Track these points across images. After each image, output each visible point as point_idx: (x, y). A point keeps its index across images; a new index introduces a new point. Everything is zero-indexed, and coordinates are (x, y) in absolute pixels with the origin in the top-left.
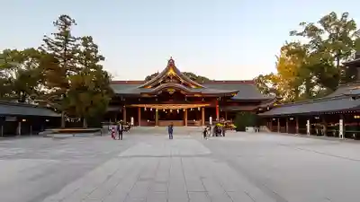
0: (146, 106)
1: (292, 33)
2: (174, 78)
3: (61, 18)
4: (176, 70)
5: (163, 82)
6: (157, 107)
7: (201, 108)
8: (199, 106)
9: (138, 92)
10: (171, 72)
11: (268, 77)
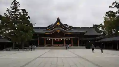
0: (47, 38)
1: (110, 7)
2: (60, 26)
3: (14, 1)
4: (60, 23)
5: (55, 28)
6: (53, 39)
9: (45, 32)
10: (58, 23)
11: (99, 26)
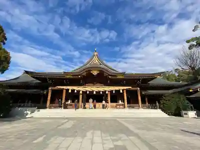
7: (123, 90)
8: (121, 88)
